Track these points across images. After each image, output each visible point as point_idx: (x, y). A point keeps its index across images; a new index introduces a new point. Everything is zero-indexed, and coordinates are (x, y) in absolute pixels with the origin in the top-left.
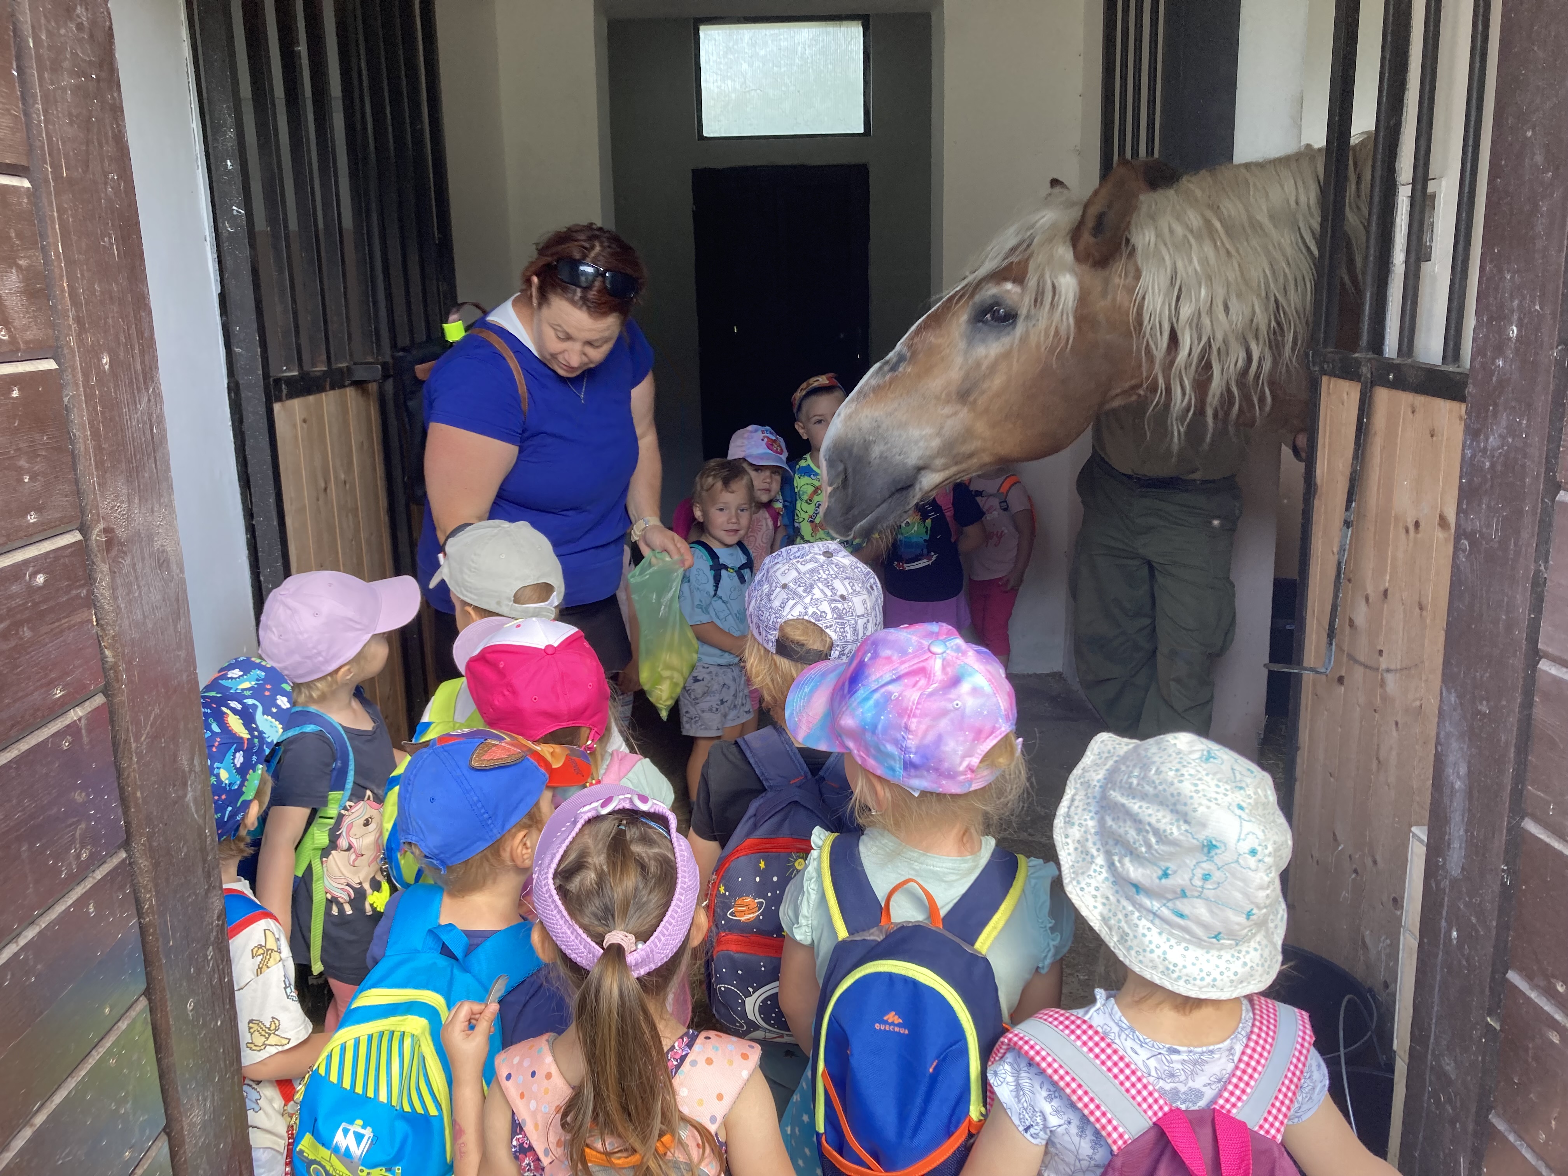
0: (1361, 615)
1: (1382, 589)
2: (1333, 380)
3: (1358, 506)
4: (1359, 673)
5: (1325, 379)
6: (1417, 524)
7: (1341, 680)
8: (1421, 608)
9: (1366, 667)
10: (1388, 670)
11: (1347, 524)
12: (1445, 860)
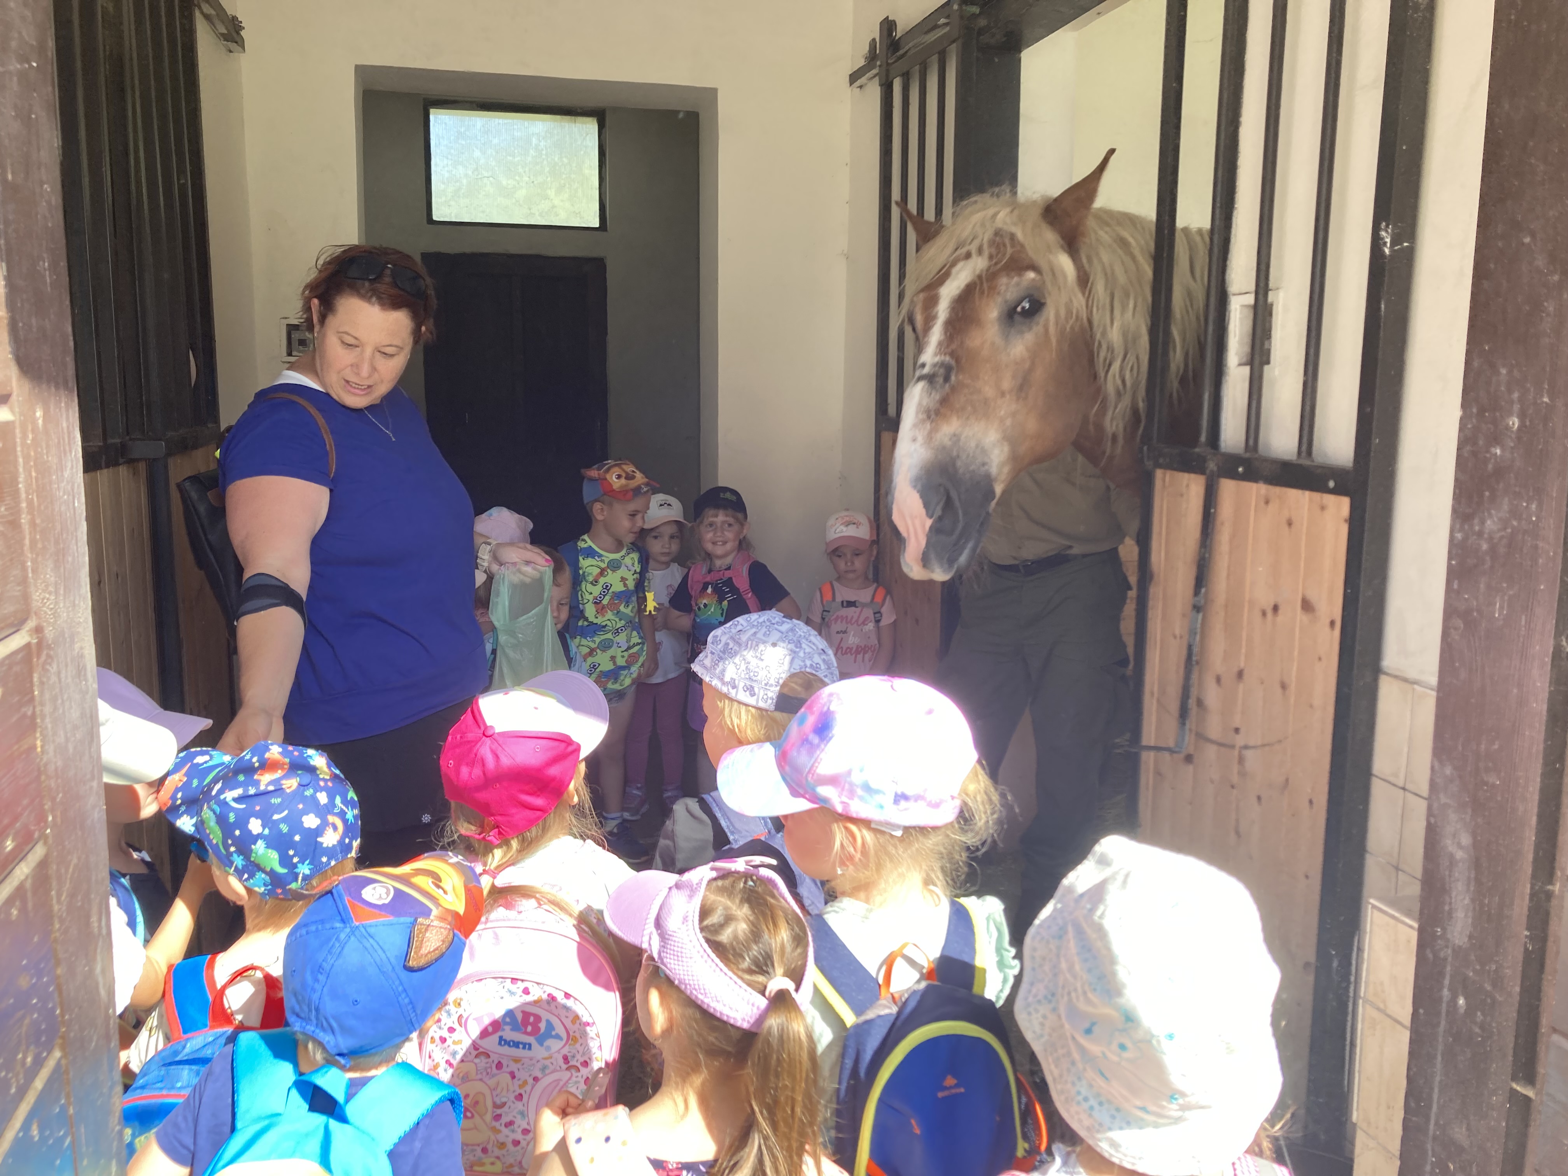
0: (1212, 695)
1: (1235, 670)
2: (1169, 474)
3: (1206, 593)
4: (1211, 752)
5: (1159, 473)
6: (1276, 608)
7: (1189, 759)
8: (1284, 686)
9: (1221, 745)
10: (1246, 747)
11: (1197, 608)
12: (1444, 929)
